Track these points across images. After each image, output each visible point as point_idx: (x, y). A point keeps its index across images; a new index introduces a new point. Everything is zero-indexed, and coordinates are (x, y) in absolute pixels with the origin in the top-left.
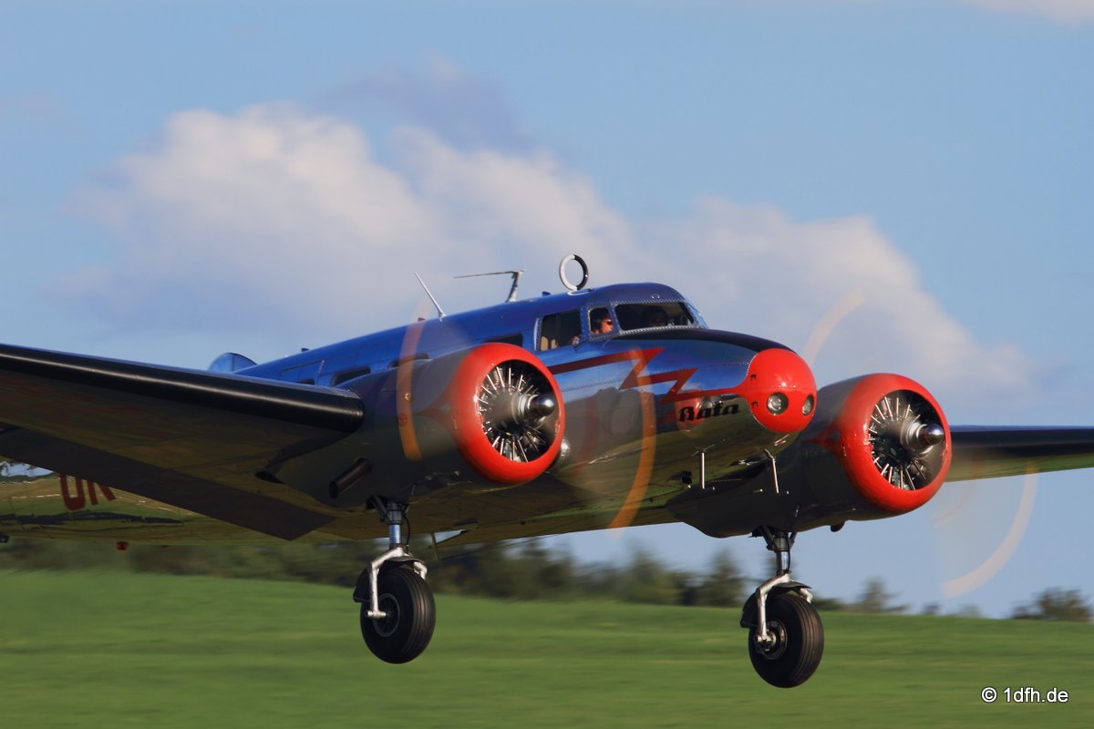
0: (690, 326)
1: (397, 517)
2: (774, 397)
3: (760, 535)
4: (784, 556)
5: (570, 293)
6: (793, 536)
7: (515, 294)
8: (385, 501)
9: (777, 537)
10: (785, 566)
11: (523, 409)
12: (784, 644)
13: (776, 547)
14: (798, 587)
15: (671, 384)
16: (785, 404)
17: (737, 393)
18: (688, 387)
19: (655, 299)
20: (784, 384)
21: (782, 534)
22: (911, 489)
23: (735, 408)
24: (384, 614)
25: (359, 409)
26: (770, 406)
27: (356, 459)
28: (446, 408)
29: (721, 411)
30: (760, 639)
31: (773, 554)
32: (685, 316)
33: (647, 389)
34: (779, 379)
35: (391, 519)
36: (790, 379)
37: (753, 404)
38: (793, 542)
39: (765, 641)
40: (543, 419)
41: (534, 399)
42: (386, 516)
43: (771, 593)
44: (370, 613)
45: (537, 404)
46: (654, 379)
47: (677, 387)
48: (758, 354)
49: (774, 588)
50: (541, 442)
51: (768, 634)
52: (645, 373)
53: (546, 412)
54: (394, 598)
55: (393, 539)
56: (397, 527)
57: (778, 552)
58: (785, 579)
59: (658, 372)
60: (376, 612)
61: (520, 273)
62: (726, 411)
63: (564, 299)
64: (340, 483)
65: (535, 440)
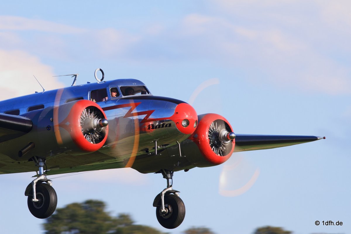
0: (147, 94)
1: (42, 164)
2: (184, 121)
3: (161, 173)
4: (170, 180)
5: (98, 83)
6: (173, 172)
7: (75, 83)
8: (38, 158)
9: (167, 173)
10: (170, 184)
11: (96, 124)
12: (171, 213)
13: (167, 177)
14: (175, 192)
15: (145, 116)
16: (188, 123)
17: (171, 119)
18: (151, 117)
19: (134, 85)
20: (187, 116)
21: (169, 172)
22: (221, 156)
23: (170, 125)
24: (38, 200)
25: (31, 124)
26: (183, 124)
27: (29, 143)
28: (68, 123)
29: (165, 126)
30: (162, 211)
31: (166, 180)
32: (145, 91)
33: (136, 117)
34: (185, 114)
35: (40, 165)
36: (189, 114)
37: (177, 123)
38: (173, 175)
39: (164, 211)
40: (102, 128)
41: (100, 121)
42: (38, 164)
43: (165, 194)
44: (33, 200)
45: (102, 122)
46: (139, 114)
47: (147, 117)
48: (178, 105)
49: (167, 192)
50: (99, 136)
51: (165, 209)
52: (135, 111)
53: (105, 125)
54: (42, 194)
55: (40, 172)
56: (42, 168)
57: (168, 179)
58: (170, 189)
59: (140, 111)
60: (35, 200)
61: (78, 75)
62: (166, 126)
63: (96, 85)
64: (23, 151)
65: (98, 136)
